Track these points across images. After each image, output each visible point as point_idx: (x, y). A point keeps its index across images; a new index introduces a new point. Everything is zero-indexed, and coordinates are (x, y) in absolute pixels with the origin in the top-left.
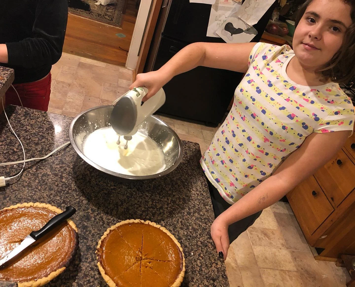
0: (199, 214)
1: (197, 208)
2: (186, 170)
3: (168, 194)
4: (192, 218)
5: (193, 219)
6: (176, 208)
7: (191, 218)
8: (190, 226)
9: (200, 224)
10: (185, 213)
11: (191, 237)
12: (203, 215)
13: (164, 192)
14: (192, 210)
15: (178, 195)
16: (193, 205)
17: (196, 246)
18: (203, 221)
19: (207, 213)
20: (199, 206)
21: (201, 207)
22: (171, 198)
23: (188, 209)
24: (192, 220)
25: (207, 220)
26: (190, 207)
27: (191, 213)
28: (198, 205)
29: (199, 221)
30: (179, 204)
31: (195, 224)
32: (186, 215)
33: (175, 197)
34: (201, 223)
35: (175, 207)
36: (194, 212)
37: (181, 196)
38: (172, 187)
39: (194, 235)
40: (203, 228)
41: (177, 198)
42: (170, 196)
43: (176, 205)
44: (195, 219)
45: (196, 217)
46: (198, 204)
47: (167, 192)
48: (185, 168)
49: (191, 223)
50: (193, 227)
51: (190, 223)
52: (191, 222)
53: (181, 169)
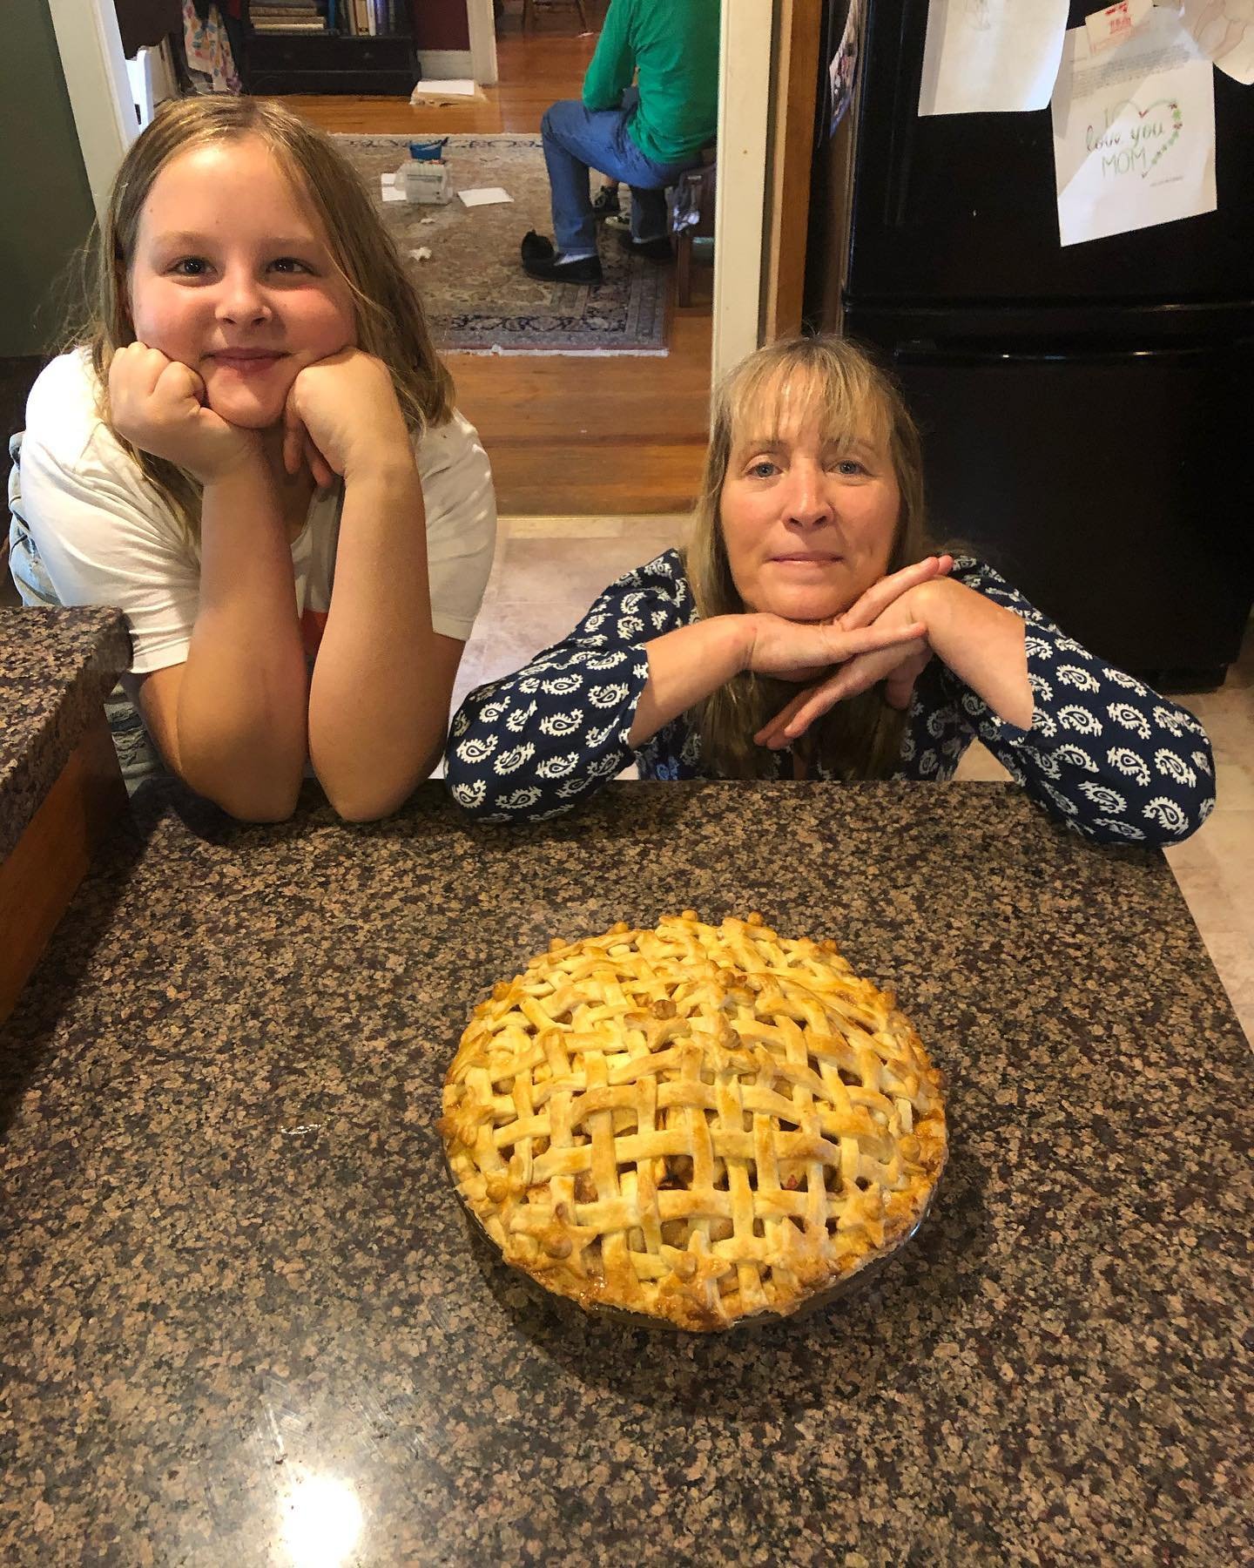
0: (1213, 1205)
1: (1195, 1169)
2: (1078, 947)
3: (1000, 1108)
4: (1175, 1240)
5: (1182, 1245)
6: (1063, 1187)
7: (1169, 1236)
8: (1174, 1293)
9: (1237, 1269)
10: (1123, 1210)
11: (1190, 1367)
12: (1240, 1207)
13: (970, 1101)
14: (1164, 1189)
15: (1062, 1108)
16: (1164, 1157)
17: (1237, 1428)
20: (1206, 1158)
21: (1219, 1157)
22: (1018, 1133)
23: (1135, 1187)
24: (1177, 1252)
26: (1147, 1167)
27: (1158, 1208)
28: (1199, 1150)
29: (1227, 1252)
30: (1073, 1164)
31: (1204, 1274)
32: (1136, 1225)
33: (1042, 1120)
34: (1242, 1265)
35: (1054, 1182)
36: (1183, 1199)
37: (1077, 1112)
38: (1011, 1064)
39: (1211, 1349)
41: (1058, 1124)
42: (1010, 1121)
43: (1055, 1169)
44: (1193, 1241)
45: (1197, 1228)
46: (1198, 1142)
47: (992, 1099)
48: (1073, 936)
49: (1174, 1271)
50: (1193, 1300)
51: (1166, 1271)
52: (1171, 1262)
53: (1049, 951)
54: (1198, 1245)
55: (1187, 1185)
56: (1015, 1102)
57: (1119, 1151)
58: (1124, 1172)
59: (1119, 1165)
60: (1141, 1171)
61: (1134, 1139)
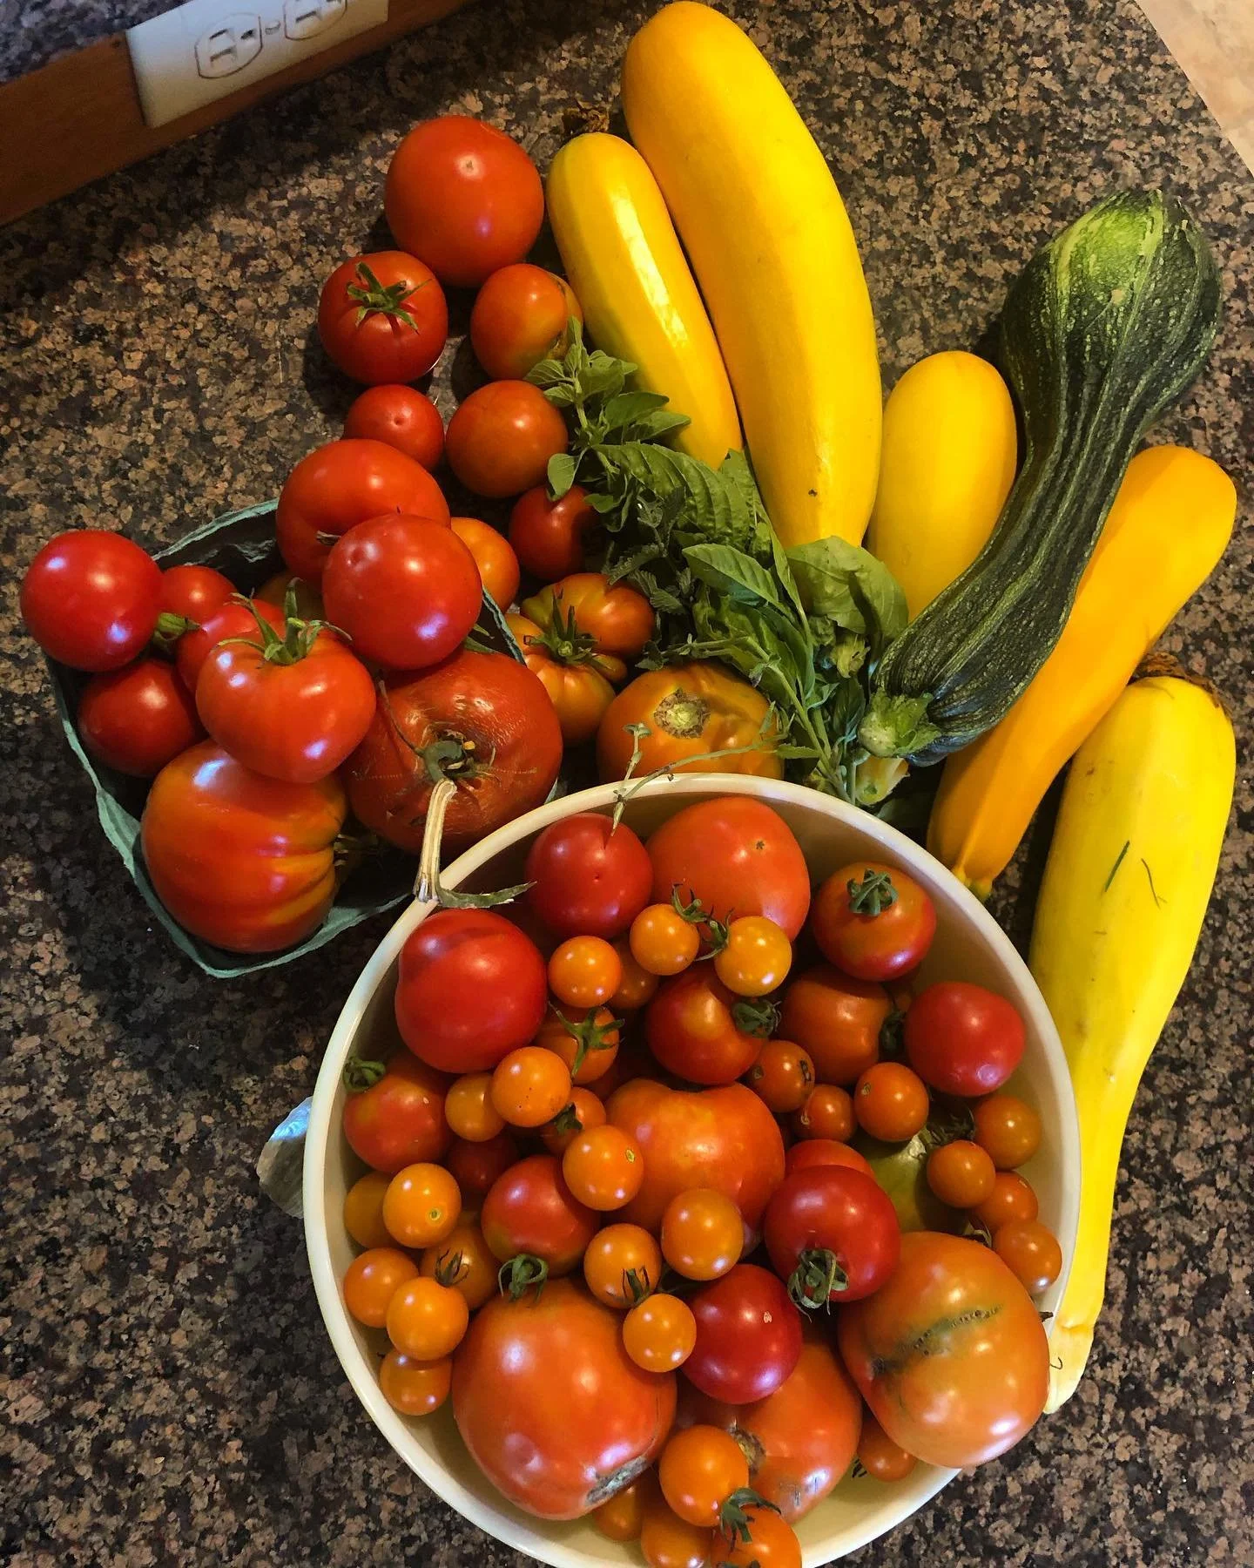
0: (1187, 1456)
1: (1225, 1415)
3: (1167, 1166)
4: (1113, 1437)
5: (1112, 1447)
7: (1115, 1427)
8: (1044, 1464)
9: (1117, 1515)
10: (1117, 1366)
11: (965, 1519)
12: (1203, 1484)
13: (1156, 1129)
14: (1171, 1396)
15: (1213, 1234)
16: (1219, 1376)
18: (1158, 1517)
19: (1239, 1499)
22: (1144, 1204)
23: (1156, 1364)
24: (1099, 1445)
25: (1183, 1538)
26: (1192, 1364)
27: (1144, 1400)
29: (1133, 1498)
30: (1143, 1284)
31: (1089, 1485)
33: (1182, 1222)
34: (1127, 1518)
36: (1173, 1421)
37: (1219, 1249)
38: (1239, 1146)
39: (1002, 1531)
40: (1104, 1552)
41: (1187, 1241)
42: (1158, 1186)
43: (1122, 1268)
44: (1124, 1456)
45: (1146, 1453)
47: (1175, 1150)
49: (1072, 1453)
50: (1049, 1487)
51: (1066, 1445)
52: (1080, 1444)
54: (1124, 1464)
55: (1196, 1418)
56: (1187, 1178)
57: (1194, 1324)
58: (1169, 1343)
59: (1174, 1333)
60: (1181, 1360)
61: (1223, 1333)
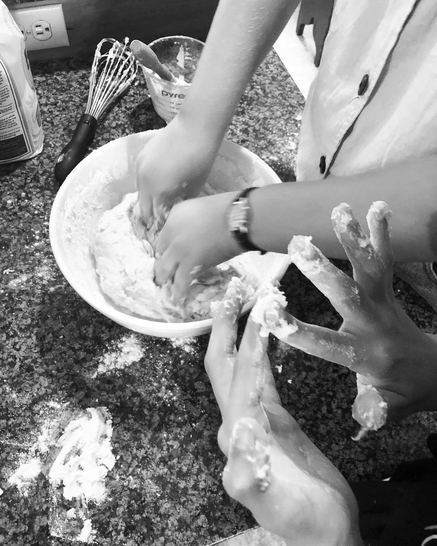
54: (131, 490)
55: (169, 482)
56: (198, 391)
57: (181, 446)
58: (168, 450)
59: (172, 446)
60: (171, 457)
61: (192, 453)
